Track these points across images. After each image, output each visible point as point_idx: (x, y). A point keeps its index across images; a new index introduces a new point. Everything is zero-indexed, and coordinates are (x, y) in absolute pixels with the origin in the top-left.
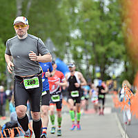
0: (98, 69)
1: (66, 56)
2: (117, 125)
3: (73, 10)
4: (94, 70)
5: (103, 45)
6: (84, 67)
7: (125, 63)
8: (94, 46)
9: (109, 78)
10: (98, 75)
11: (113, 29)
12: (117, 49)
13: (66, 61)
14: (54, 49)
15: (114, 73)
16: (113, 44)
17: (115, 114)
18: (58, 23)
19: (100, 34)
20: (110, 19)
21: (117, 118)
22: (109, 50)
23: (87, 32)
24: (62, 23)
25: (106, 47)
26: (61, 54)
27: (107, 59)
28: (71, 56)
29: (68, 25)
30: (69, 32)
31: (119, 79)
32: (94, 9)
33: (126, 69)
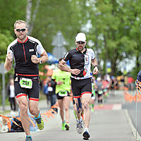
0: (109, 64)
7: (137, 59)
8: (105, 41)
9: (120, 74)
10: (109, 70)
11: (126, 23)
12: (129, 44)
14: (65, 43)
15: (125, 69)
16: (125, 39)
17: (126, 111)
20: (123, 13)
21: (127, 115)
22: (120, 45)
27: (118, 54)
29: (78, 19)
30: (81, 27)
31: (130, 75)
32: (105, 3)
33: (138, 64)
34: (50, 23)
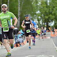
0: (46, 24)
1: (35, 19)
2: (52, 42)
3: (37, 4)
4: (44, 24)
5: (47, 16)
6: (41, 23)
7: (55, 22)
8: (44, 16)
9: (49, 27)
10: (46, 26)
11: (51, 10)
12: (52, 17)
13: (35, 21)
14: (31, 17)
15: (51, 25)
16: (51, 15)
17: (52, 39)
18: (32, 9)
19: (46, 12)
20: (50, 7)
21: (52, 40)
22: (49, 17)
23: (42, 12)
24: (33, 9)
25: (48, 17)
26: (33, 19)
27: (48, 20)
28: (37, 20)
29: (35, 9)
30: (36, 12)
32: (44, 4)
33: (55, 24)
34: (26, 11)
